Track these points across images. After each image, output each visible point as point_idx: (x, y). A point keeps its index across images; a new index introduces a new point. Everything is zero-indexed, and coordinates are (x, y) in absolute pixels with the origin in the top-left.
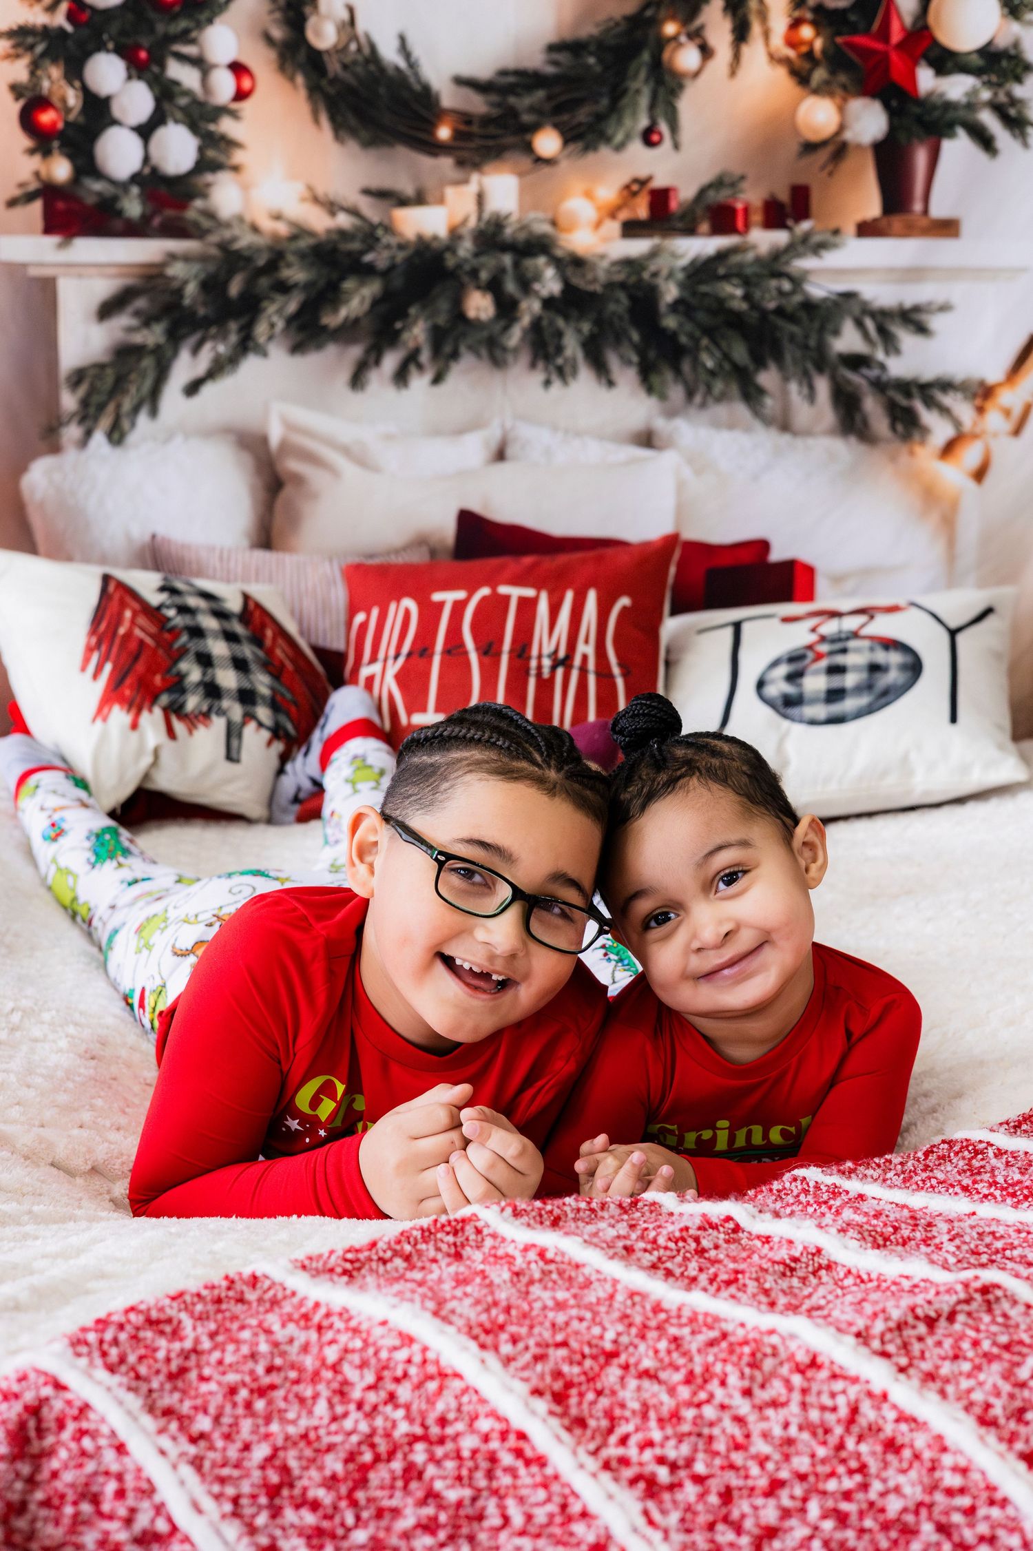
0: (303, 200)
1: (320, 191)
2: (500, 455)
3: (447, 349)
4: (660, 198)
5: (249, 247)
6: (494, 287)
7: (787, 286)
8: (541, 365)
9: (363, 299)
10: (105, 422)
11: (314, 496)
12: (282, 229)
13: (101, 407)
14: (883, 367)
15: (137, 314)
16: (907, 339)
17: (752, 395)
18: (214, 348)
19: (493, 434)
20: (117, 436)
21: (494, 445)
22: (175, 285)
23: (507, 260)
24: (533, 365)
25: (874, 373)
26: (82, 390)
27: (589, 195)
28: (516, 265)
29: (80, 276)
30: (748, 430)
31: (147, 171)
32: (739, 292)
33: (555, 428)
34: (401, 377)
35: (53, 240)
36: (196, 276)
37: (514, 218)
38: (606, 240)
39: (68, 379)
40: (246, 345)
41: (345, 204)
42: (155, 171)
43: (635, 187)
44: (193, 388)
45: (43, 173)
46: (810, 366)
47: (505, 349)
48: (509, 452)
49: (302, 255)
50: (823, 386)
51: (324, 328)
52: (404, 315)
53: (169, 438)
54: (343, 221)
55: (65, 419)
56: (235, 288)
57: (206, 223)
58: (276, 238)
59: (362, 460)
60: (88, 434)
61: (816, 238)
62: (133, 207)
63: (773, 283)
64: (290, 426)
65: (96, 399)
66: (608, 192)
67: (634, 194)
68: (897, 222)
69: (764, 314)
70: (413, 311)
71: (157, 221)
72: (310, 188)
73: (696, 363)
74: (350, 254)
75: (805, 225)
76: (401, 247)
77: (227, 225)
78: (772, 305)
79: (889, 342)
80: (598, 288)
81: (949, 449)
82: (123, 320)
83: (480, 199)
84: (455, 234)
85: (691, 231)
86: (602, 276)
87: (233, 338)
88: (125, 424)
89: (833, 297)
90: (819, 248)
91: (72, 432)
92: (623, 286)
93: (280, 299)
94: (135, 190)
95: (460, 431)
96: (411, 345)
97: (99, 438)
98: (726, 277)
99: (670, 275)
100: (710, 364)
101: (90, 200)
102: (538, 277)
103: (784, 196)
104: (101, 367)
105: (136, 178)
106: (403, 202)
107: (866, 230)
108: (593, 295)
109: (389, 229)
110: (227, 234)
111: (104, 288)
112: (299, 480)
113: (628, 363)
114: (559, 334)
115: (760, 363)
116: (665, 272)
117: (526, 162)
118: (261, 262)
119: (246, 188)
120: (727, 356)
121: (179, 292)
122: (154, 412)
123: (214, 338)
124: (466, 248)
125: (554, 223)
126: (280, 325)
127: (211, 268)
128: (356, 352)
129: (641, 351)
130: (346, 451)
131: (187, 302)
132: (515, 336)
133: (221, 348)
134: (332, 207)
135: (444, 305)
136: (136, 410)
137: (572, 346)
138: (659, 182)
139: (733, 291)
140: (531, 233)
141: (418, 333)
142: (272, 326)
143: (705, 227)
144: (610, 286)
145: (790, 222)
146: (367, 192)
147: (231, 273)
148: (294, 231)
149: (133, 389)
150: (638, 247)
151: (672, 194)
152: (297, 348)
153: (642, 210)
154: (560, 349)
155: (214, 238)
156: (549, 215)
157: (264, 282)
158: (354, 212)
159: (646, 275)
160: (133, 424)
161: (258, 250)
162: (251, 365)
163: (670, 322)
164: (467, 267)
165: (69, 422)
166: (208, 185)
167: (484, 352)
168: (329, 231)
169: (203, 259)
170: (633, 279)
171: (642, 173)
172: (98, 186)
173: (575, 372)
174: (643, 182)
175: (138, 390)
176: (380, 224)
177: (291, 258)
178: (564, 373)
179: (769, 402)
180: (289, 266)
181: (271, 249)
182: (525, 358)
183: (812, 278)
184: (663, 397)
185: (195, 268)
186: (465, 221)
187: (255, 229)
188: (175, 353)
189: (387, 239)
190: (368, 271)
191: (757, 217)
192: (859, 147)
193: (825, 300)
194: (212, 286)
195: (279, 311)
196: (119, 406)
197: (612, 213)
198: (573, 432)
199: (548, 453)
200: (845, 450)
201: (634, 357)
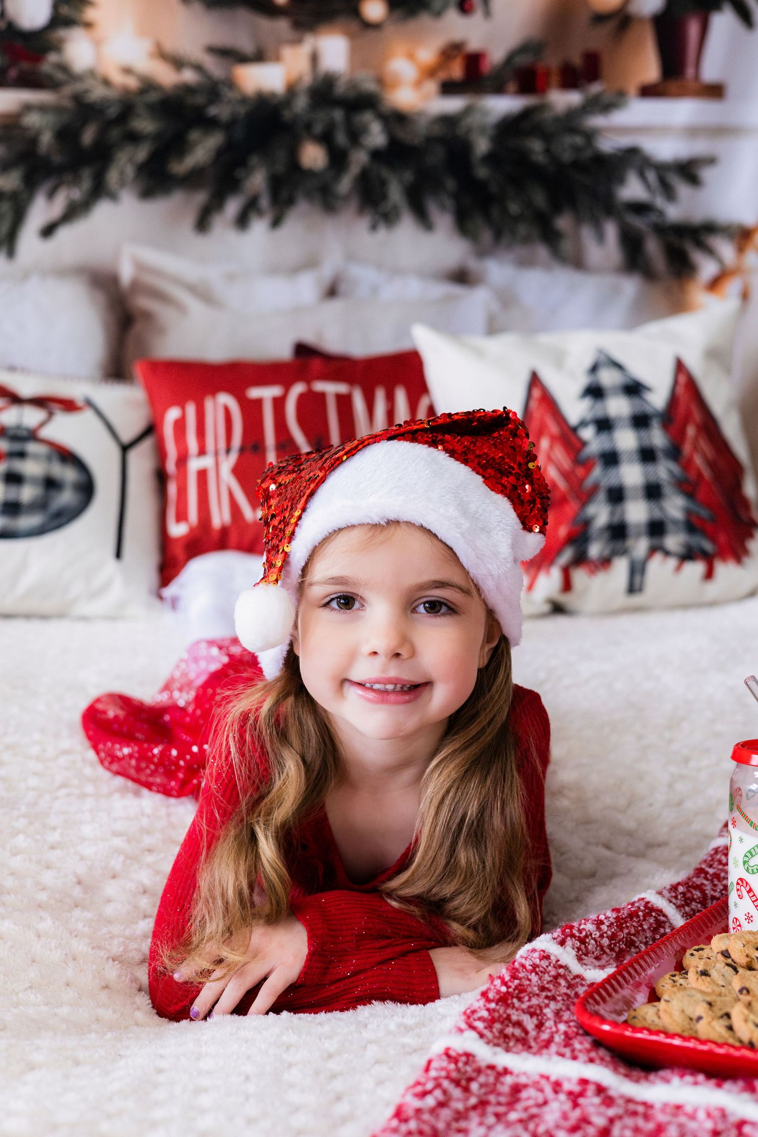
0: (151, 56)
1: (167, 48)
2: (332, 292)
3: (284, 194)
4: (474, 61)
5: (101, 99)
6: (326, 139)
7: (578, 140)
8: (368, 210)
9: (207, 149)
11: (162, 330)
12: (132, 83)
14: (661, 213)
16: (683, 190)
17: (551, 237)
18: (68, 193)
19: (327, 271)
21: (327, 282)
22: (31, 134)
23: (338, 115)
24: (361, 211)
25: (653, 218)
27: (411, 56)
28: (347, 119)
30: (548, 268)
31: (3, 25)
32: (539, 146)
33: (379, 266)
34: (242, 222)
36: (50, 126)
37: (344, 77)
38: (426, 97)
40: (99, 191)
41: (190, 61)
42: (10, 25)
43: (451, 52)
44: (48, 231)
46: (599, 211)
47: (336, 196)
48: (342, 288)
49: (151, 108)
50: (611, 231)
51: (172, 176)
52: (243, 163)
53: (26, 277)
54: (189, 76)
56: (88, 136)
57: (60, 76)
58: (126, 91)
59: (207, 297)
61: (606, 99)
63: (568, 139)
64: (140, 266)
66: (428, 54)
67: (451, 58)
68: (673, 86)
69: (562, 166)
70: (253, 160)
71: (13, 72)
72: (158, 45)
73: (505, 210)
74: (195, 107)
75: (595, 88)
76: (242, 101)
77: (80, 78)
78: (567, 158)
79: (669, 192)
80: (418, 141)
81: (714, 284)
83: (314, 58)
84: (292, 90)
85: (499, 89)
86: (422, 131)
87: (86, 184)
89: (618, 153)
90: (607, 107)
92: (441, 140)
93: (130, 148)
95: (295, 270)
96: (251, 191)
98: (529, 133)
99: (482, 131)
100: (514, 210)
102: (365, 130)
103: (577, 60)
106: (243, 59)
107: (648, 92)
108: (413, 148)
109: (231, 83)
110: (78, 87)
112: (148, 316)
113: (443, 208)
114: (383, 183)
115: (557, 209)
116: (477, 128)
117: (354, 26)
118: (113, 112)
119: (98, 44)
120: (529, 203)
121: (34, 142)
122: (11, 254)
123: (68, 184)
124: (301, 103)
125: (380, 81)
126: (130, 171)
127: (65, 118)
128: (200, 198)
129: (456, 197)
130: (192, 289)
131: (42, 150)
132: (345, 184)
133: (76, 194)
134: (178, 63)
135: (281, 155)
137: (395, 194)
138: (472, 47)
139: (536, 146)
140: (359, 91)
141: (257, 181)
142: (123, 173)
143: (512, 86)
144: (431, 140)
145: (583, 84)
146: (211, 50)
147: (84, 124)
148: (143, 85)
150: (453, 105)
151: (482, 57)
152: (147, 194)
153: (457, 71)
154: (384, 196)
155: (68, 90)
156: (374, 74)
157: (115, 133)
158: (198, 68)
159: (460, 131)
161: (110, 102)
162: (103, 210)
163: (482, 172)
164: (302, 121)
166: (62, 40)
167: (318, 199)
168: (175, 86)
169: (57, 109)
170: (450, 135)
171: (457, 38)
173: (398, 217)
174: (457, 47)
176: (223, 81)
177: (140, 110)
178: (388, 218)
179: (565, 244)
180: (138, 117)
181: (121, 101)
182: (354, 204)
183: (602, 135)
184: (475, 239)
185: (50, 118)
186: (301, 78)
187: (106, 82)
188: (31, 199)
189: (229, 94)
190: (210, 124)
191: (555, 79)
192: (641, 20)
193: (612, 155)
194: (66, 135)
195: (130, 160)
197: (430, 72)
198: (396, 272)
199: (375, 290)
200: (630, 286)
201: (449, 202)
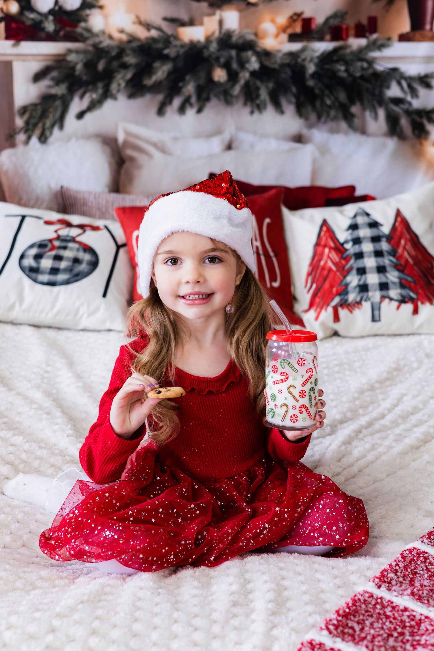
0: (134, 23)
1: (143, 19)
2: (229, 147)
3: (204, 96)
4: (307, 22)
5: (108, 46)
6: (227, 66)
7: (365, 65)
8: (249, 103)
9: (164, 72)
10: (38, 132)
11: (140, 167)
12: (124, 37)
13: (35, 125)
14: (410, 104)
15: (53, 79)
16: (422, 91)
17: (348, 117)
18: (91, 96)
19: (227, 136)
20: (43, 139)
21: (226, 142)
22: (71, 65)
23: (233, 53)
24: (245, 104)
26: (26, 117)
27: (273, 21)
28: (238, 55)
29: (24, 61)
30: (346, 134)
31: (57, 8)
32: (343, 68)
33: (255, 134)
34: (182, 110)
35: (10, 43)
36: (82, 61)
37: (237, 32)
38: (281, 43)
39: (19, 111)
40: (107, 95)
41: (155, 25)
42: (61, 8)
43: (295, 17)
44: (80, 116)
45: (5, 9)
46: (375, 103)
47: (232, 96)
48: (234, 145)
49: (134, 50)
50: (381, 113)
51: (145, 86)
52: (183, 79)
53: (69, 139)
54: (154, 33)
55: (17, 130)
56: (101, 66)
57: (86, 34)
58: (121, 41)
59: (163, 150)
60: (29, 138)
61: (380, 42)
62: (50, 26)
63: (359, 64)
64: (128, 133)
65: (33, 121)
66: (282, 20)
67: (295, 21)
68: (418, 35)
69: (355, 78)
70: (188, 77)
71: (62, 33)
72: (138, 17)
73: (323, 102)
74: (157, 50)
75: (375, 36)
76: (182, 46)
77: (97, 35)
78: (358, 74)
79: (414, 92)
80: (276, 66)
82: (45, 83)
83: (221, 23)
84: (208, 40)
85: (321, 39)
86: (278, 60)
87: (100, 91)
88: (47, 133)
89: (387, 71)
90: (381, 47)
91: (21, 137)
92: (289, 65)
93: (123, 72)
94: (51, 18)
95: (210, 136)
96: (187, 94)
97: (34, 140)
98: (337, 61)
99: (311, 60)
100: (329, 102)
101: (28, 23)
102: (248, 61)
103: (364, 21)
104: (34, 105)
105: (51, 12)
106: (183, 24)
107: (403, 38)
108: (274, 70)
109: (176, 37)
110: (97, 40)
111: (36, 66)
112: (132, 159)
113: (290, 102)
114: (258, 89)
115: (352, 102)
116: (308, 59)
117: (243, 5)
118: (114, 53)
119: (106, 17)
120: (337, 99)
121: (73, 69)
122: (61, 127)
123: (91, 91)
124: (214, 47)
125: (256, 35)
126: (123, 84)
127: (89, 57)
128: (160, 97)
129: (297, 97)
130: (155, 145)
131: (77, 73)
132: (237, 90)
133: (95, 96)
134: (148, 26)
135: (202, 75)
136: (52, 126)
137: (264, 94)
138: (307, 15)
139: (341, 68)
140: (245, 39)
141: (190, 88)
142: (119, 85)
143: (328, 37)
144: (283, 65)
145: (367, 34)
146: (165, 19)
147: (99, 58)
148: (130, 38)
149: (51, 116)
150: (296, 46)
151: (312, 20)
152: (131, 96)
153: (298, 28)
154: (258, 96)
155: (90, 42)
156: (253, 31)
157: (115, 64)
158: (159, 29)
159: (300, 60)
160: (51, 133)
161: (112, 48)
162: (109, 105)
163: (311, 83)
164: (214, 56)
165: (19, 132)
166: (87, 15)
167: (222, 97)
168: (147, 38)
169: (85, 52)
170: (293, 62)
171: (299, 11)
172: (32, 16)
173: (265, 107)
174: (298, 15)
175: (53, 117)
176: (172, 35)
177: (128, 52)
178: (260, 108)
179: (356, 121)
180: (127, 55)
181: (118, 47)
182: (241, 101)
183: (377, 61)
184: (307, 119)
185: (81, 57)
186: (213, 34)
187: (111, 37)
188: (71, 99)
189: (175, 43)
190: (165, 58)
191: (352, 32)
193: (383, 72)
194: (90, 65)
195: (123, 78)
196: (44, 124)
197: (284, 30)
198: (264, 136)
199: (252, 146)
200: (391, 143)
201: (293, 100)
